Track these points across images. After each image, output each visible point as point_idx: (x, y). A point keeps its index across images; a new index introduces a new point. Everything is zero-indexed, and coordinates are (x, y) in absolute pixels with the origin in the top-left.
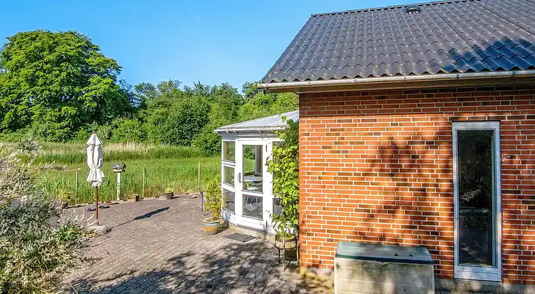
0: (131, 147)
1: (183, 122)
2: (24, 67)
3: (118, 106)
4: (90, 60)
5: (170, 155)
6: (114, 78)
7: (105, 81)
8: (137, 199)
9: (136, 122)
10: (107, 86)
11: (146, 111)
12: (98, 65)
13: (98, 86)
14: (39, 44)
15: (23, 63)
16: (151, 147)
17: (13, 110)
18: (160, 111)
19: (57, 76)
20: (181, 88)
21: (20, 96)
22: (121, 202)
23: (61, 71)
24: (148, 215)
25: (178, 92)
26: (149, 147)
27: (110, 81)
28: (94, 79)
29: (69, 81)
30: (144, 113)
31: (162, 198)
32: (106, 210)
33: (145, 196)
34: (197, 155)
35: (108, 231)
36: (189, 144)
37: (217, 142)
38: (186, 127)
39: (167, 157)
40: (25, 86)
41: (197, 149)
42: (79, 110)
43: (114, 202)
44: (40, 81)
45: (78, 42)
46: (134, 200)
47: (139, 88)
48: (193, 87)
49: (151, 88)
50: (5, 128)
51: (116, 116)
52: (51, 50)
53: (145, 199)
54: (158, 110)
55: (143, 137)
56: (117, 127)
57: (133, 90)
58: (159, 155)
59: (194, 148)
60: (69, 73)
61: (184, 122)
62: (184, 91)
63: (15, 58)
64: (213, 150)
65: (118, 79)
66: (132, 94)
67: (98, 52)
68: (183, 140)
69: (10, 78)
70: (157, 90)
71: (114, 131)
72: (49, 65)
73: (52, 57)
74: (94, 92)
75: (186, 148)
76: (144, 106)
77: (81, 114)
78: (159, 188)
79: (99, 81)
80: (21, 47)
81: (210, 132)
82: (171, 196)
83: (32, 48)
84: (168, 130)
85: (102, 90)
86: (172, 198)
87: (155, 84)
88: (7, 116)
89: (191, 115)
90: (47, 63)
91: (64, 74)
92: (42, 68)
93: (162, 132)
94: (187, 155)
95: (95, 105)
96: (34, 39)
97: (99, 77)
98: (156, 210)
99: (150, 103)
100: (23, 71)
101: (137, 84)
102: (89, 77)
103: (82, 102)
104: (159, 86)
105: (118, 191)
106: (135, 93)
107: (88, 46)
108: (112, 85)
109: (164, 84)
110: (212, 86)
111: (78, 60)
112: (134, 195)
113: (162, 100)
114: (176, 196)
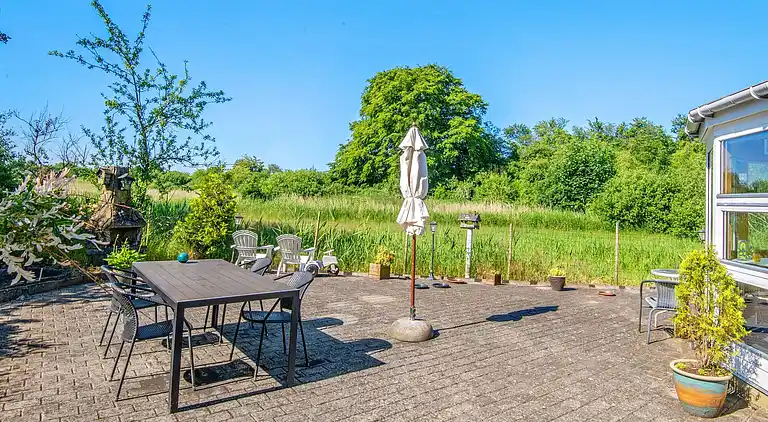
0: (496, 208)
1: (571, 175)
2: (382, 111)
3: (482, 156)
4: (451, 97)
5: (552, 224)
6: (478, 120)
7: (467, 123)
8: (498, 280)
9: (504, 177)
10: (470, 130)
11: (518, 163)
12: (460, 103)
13: (460, 129)
14: (396, 83)
15: (381, 106)
16: (524, 209)
17: (371, 161)
18: (538, 163)
19: (415, 119)
20: (569, 130)
21: (378, 145)
22: (472, 282)
23: (419, 113)
24: (515, 316)
25: (563, 136)
26: (520, 210)
27: (473, 122)
28: (455, 121)
29: (427, 125)
30: (515, 166)
31: (543, 286)
32: (442, 291)
33: (511, 277)
34: (597, 227)
35: (433, 334)
36: (581, 209)
37: (632, 207)
38: (576, 181)
39: (547, 226)
40: (382, 133)
41: (595, 219)
42: (438, 160)
43: (458, 280)
44: (398, 126)
45: (438, 76)
46: (492, 282)
47: (510, 132)
48: (586, 128)
49: (525, 131)
50: (363, 182)
51: (480, 168)
52: (410, 89)
53: (511, 283)
54: (534, 162)
55: (513, 197)
56: (480, 184)
57: (501, 135)
58: (536, 222)
59: (590, 215)
60: (427, 115)
61: (573, 175)
62: (571, 132)
63: (374, 101)
64: (624, 221)
65: (483, 121)
66: (501, 141)
67: (461, 87)
68: (573, 203)
69: (370, 125)
70: (533, 133)
71: (477, 189)
72: (407, 107)
73: (410, 97)
74: (454, 137)
75: (578, 215)
76: (515, 156)
77: (440, 165)
78: (537, 267)
79: (461, 124)
80: (380, 88)
81: (619, 191)
82: (560, 284)
83: (390, 88)
84: (549, 186)
85: (464, 135)
86: (563, 289)
87: (531, 127)
88: (365, 168)
89: (586, 163)
90: (404, 105)
91: (422, 116)
92: (400, 111)
93: (540, 189)
94: (579, 226)
95: (456, 153)
96: (392, 79)
97: (461, 119)
98: (531, 307)
99: (523, 152)
100: (381, 116)
101: (507, 127)
102: (449, 119)
103: (441, 151)
104: (536, 128)
105: (468, 263)
106: (504, 139)
107: (448, 82)
108: (476, 129)
109: (543, 125)
110: (617, 123)
111: (437, 99)
112: (493, 273)
113: (541, 146)
114: (567, 286)
